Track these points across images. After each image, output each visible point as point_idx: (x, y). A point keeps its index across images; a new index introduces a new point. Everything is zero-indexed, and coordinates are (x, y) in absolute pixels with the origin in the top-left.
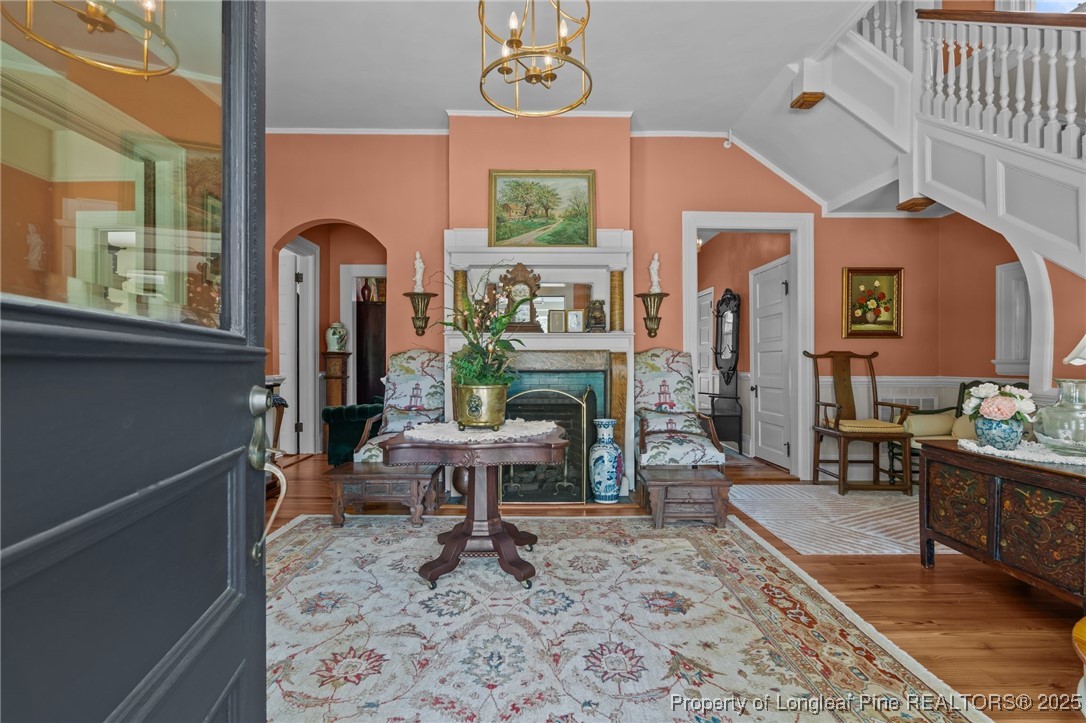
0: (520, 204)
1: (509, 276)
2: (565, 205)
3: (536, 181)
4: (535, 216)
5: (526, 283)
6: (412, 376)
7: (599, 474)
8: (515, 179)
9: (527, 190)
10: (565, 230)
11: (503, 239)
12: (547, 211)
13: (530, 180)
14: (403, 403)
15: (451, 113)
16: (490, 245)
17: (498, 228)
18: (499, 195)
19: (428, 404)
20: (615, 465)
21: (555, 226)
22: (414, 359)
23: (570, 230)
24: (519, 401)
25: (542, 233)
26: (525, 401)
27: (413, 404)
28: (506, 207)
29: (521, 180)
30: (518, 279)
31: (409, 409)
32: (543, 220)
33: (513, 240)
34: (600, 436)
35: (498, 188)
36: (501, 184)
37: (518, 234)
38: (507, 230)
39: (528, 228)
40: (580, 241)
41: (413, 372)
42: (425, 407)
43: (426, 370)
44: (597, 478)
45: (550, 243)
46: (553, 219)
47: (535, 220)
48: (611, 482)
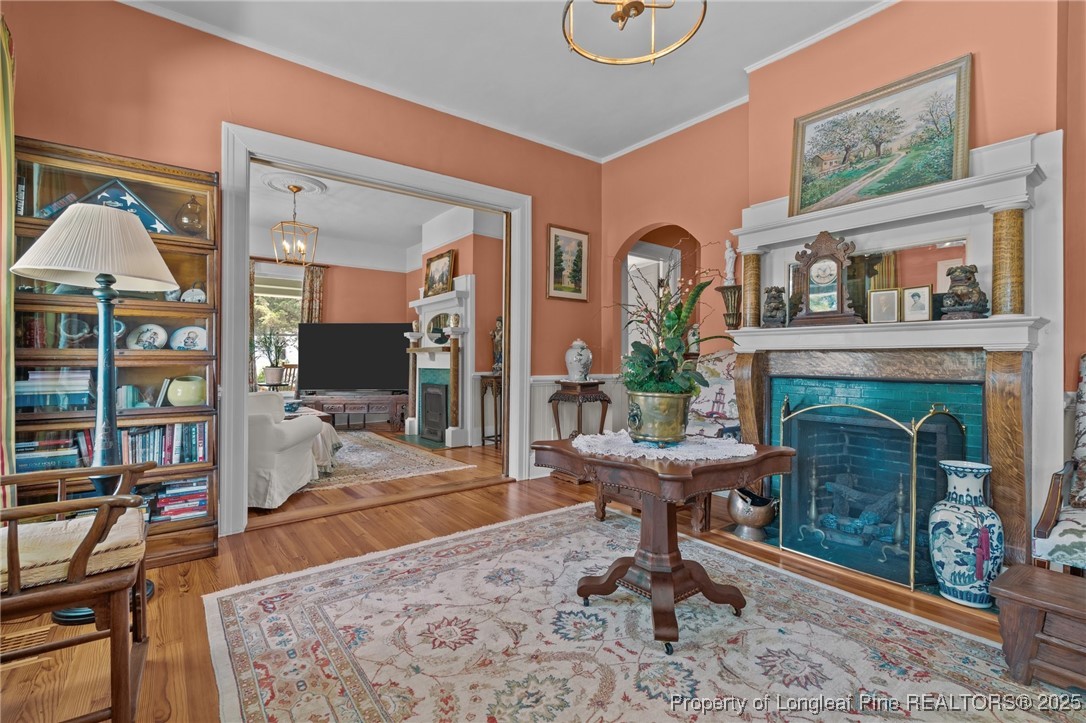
0: (837, 151)
1: (809, 252)
2: (913, 129)
3: (861, 110)
4: (860, 160)
5: (832, 257)
6: (717, 379)
7: (939, 550)
8: (831, 119)
9: (848, 126)
10: (908, 167)
11: (810, 204)
12: (878, 147)
13: (853, 112)
14: (705, 408)
15: (749, 69)
16: (791, 214)
17: (803, 191)
18: (807, 148)
19: (731, 412)
20: (974, 542)
21: (890, 165)
22: (721, 361)
23: (918, 165)
24: (811, 418)
25: (869, 180)
26: (820, 418)
27: (715, 410)
28: (817, 161)
29: (839, 117)
30: (820, 254)
31: (710, 415)
32: (872, 162)
33: (824, 202)
34: (951, 489)
35: (808, 138)
36: (811, 132)
37: (831, 193)
38: (816, 190)
39: (846, 180)
40: (936, 177)
41: (719, 374)
42: (728, 415)
43: (732, 373)
44: (937, 556)
45: (880, 193)
46: (888, 156)
47: (859, 166)
48: (963, 569)
